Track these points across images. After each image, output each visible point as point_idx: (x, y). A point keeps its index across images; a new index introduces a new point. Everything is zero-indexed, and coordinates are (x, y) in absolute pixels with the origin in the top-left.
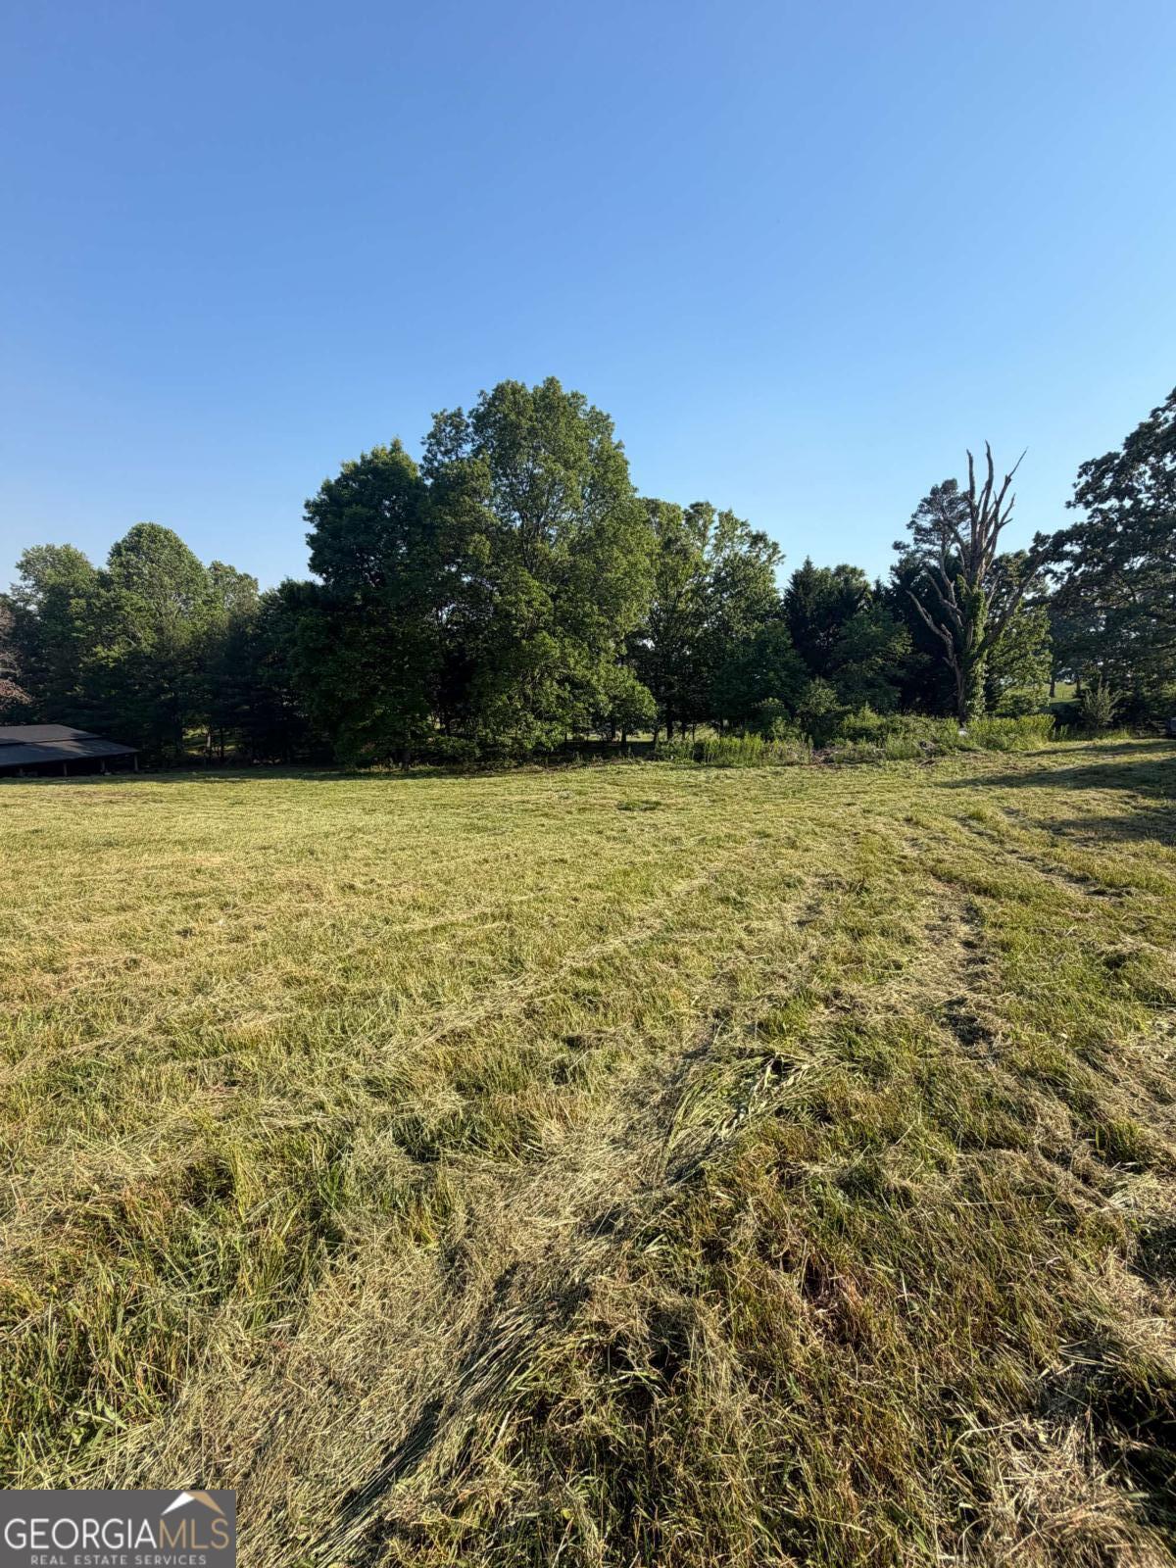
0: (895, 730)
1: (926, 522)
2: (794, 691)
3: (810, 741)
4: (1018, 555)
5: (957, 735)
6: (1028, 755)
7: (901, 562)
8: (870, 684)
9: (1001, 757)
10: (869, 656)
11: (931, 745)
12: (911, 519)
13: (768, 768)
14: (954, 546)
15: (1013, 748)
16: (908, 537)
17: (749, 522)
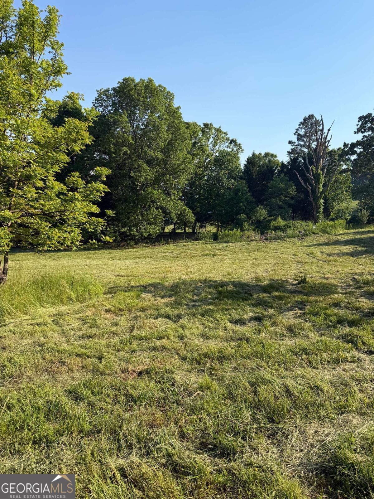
0: (290, 227)
1: (302, 132)
2: (250, 210)
3: (259, 231)
4: (339, 149)
5: (312, 228)
6: (336, 235)
7: (292, 149)
8: (280, 207)
9: (327, 236)
10: (280, 195)
11: (303, 232)
12: (295, 131)
13: (244, 242)
14: (313, 144)
15: (331, 233)
16: (294, 139)
17: (228, 133)
